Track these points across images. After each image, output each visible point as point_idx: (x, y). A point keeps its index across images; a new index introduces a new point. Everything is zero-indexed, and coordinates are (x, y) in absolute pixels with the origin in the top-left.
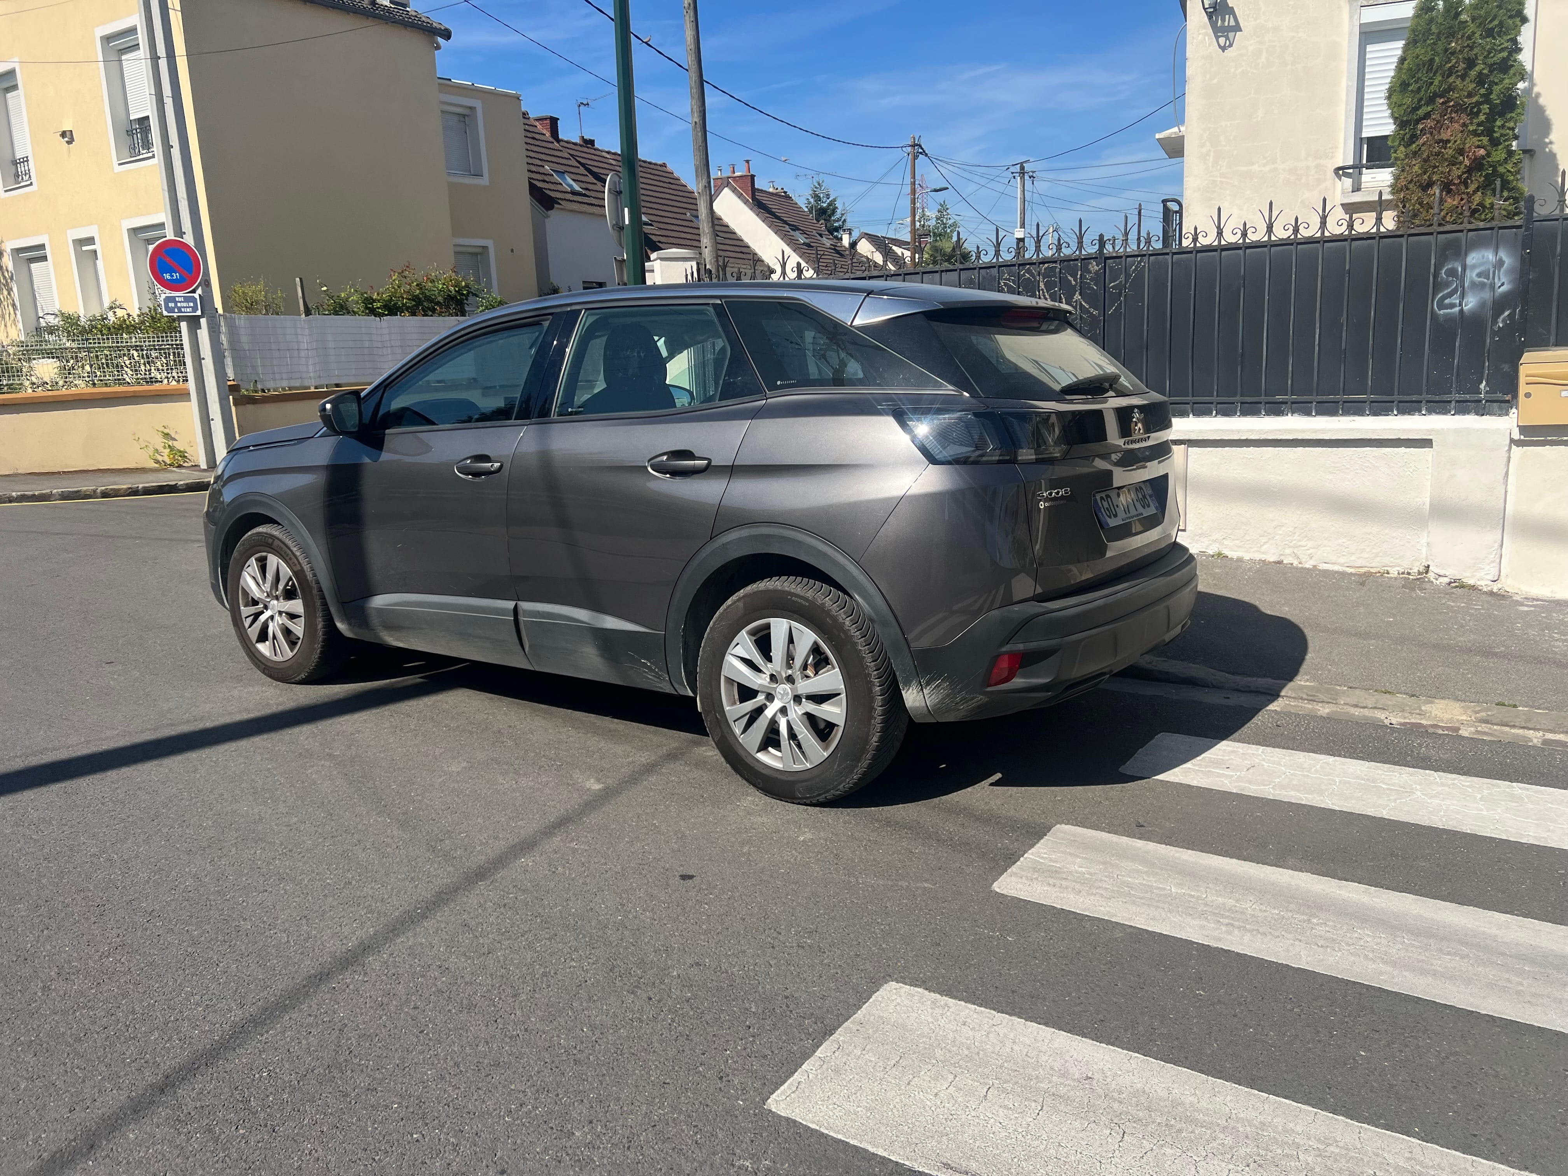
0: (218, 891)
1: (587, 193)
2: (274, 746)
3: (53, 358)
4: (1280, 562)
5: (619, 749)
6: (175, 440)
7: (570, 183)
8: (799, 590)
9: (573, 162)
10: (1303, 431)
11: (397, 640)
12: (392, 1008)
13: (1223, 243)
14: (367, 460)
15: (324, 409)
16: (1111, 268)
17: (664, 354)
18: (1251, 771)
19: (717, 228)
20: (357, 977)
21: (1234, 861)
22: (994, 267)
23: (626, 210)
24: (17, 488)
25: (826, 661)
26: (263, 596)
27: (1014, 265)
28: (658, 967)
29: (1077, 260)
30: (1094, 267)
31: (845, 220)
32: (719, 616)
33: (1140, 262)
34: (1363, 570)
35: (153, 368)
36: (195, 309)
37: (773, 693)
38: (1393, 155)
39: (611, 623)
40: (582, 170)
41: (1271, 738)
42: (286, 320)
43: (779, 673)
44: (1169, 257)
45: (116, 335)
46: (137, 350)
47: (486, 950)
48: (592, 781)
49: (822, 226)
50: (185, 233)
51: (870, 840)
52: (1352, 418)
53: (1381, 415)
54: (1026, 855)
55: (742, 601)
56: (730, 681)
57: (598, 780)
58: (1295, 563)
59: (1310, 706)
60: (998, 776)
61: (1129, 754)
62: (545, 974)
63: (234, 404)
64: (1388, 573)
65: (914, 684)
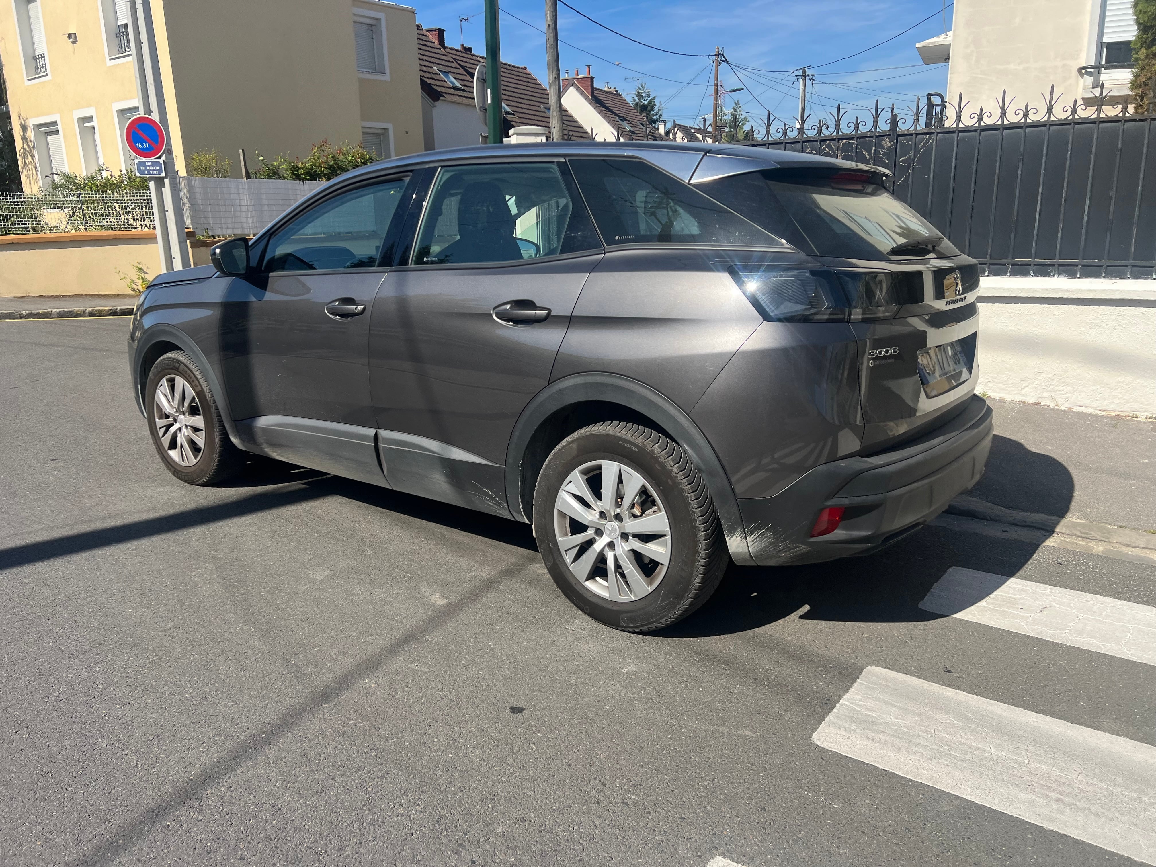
0: (86, 702)
1: (466, 88)
2: (169, 546)
3: (58, 208)
4: (1038, 404)
5: (464, 563)
6: (147, 273)
7: (452, 80)
8: (629, 436)
9: (455, 65)
10: (1068, 291)
11: (278, 455)
12: (219, 857)
13: (1006, 122)
14: (254, 299)
15: (215, 253)
16: (902, 144)
17: (514, 210)
18: (1044, 613)
19: (564, 118)
20: (192, 814)
21: (1048, 718)
22: (799, 142)
23: (489, 91)
24: (27, 307)
25: (654, 503)
26: (173, 411)
27: (816, 141)
28: (484, 821)
29: (872, 137)
30: (887, 143)
31: (661, 115)
32: (555, 455)
33: (928, 140)
34: (1113, 414)
35: (130, 217)
36: (160, 172)
37: (602, 528)
38: (1135, 56)
39: (458, 454)
40: (461, 71)
41: (1056, 577)
42: (232, 183)
43: (609, 511)
44: (955, 135)
45: (102, 191)
46: (118, 203)
47: (319, 788)
48: (438, 595)
49: (643, 117)
50: (152, 112)
51: (690, 676)
52: (1114, 280)
53: (1141, 278)
54: (841, 701)
55: (576, 442)
56: (562, 514)
57: (443, 595)
58: (1052, 405)
59: (1084, 544)
60: (806, 608)
61: (925, 589)
62: (373, 822)
63: (191, 247)
64: (1137, 417)
65: (738, 532)
